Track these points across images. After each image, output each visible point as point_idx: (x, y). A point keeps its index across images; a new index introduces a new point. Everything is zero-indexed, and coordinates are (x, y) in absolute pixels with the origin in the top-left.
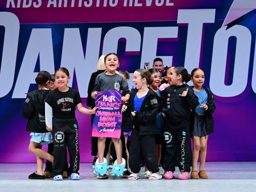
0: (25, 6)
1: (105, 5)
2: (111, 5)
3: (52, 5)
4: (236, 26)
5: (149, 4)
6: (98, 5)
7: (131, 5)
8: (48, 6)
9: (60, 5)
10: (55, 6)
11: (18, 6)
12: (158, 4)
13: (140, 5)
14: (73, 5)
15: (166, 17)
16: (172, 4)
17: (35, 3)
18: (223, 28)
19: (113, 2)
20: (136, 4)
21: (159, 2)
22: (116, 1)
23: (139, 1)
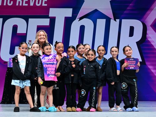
1: (5, 4)
2: (9, 4)
4: (85, 19)
5: (32, 4)
6: (0, 5)
7: (21, 5)
12: (37, 4)
13: (27, 5)
15: (42, 13)
16: (46, 5)
18: (77, 20)
19: (10, 3)
20: (24, 4)
21: (38, 3)
22: (12, 2)
23: (26, 2)
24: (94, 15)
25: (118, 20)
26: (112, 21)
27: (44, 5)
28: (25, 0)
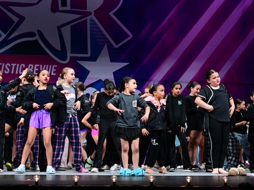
1: (16, 73)
2: (20, 73)
27: (52, 74)
28: (35, 69)
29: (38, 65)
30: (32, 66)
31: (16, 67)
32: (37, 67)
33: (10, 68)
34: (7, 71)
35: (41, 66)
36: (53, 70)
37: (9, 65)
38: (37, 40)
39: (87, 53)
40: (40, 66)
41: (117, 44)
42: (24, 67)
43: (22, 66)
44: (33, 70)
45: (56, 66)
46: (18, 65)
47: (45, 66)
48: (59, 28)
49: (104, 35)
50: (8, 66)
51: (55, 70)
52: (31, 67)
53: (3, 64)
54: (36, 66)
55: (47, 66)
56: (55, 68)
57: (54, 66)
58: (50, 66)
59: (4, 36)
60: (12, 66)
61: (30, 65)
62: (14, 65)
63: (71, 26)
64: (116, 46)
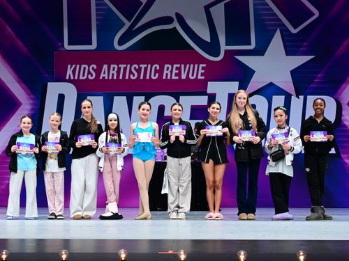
0: (81, 78)
1: (148, 78)
2: (153, 77)
3: (104, 77)
4: (256, 96)
5: (184, 77)
6: (142, 78)
7: (169, 78)
8: (101, 78)
9: (110, 78)
10: (106, 78)
11: (76, 78)
12: (191, 77)
13: (177, 78)
14: (121, 78)
15: (197, 88)
16: (203, 78)
17: (89, 76)
19: (155, 76)
20: (174, 77)
21: (193, 75)
22: (157, 75)
23: (176, 75)
24: (269, 91)
25: (302, 97)
26: (294, 98)
27: (200, 77)
28: (175, 71)
29: (179, 66)
30: (170, 66)
31: (146, 69)
32: (177, 68)
33: (139, 71)
34: (134, 76)
35: (183, 66)
36: (201, 71)
37: (137, 67)
38: (175, 28)
39: (249, 44)
40: (180, 67)
41: (295, 28)
42: (158, 68)
43: (156, 68)
44: (171, 72)
45: (204, 65)
46: (149, 66)
47: (188, 65)
48: (207, 8)
49: (275, 15)
50: (135, 68)
51: (203, 71)
52: (168, 68)
53: (129, 66)
54: (175, 66)
55: (192, 66)
56: (203, 68)
57: (201, 66)
58: (196, 65)
59: (128, 24)
60: (140, 68)
61: (166, 66)
62: (143, 66)
63: (225, 4)
64: (294, 31)
